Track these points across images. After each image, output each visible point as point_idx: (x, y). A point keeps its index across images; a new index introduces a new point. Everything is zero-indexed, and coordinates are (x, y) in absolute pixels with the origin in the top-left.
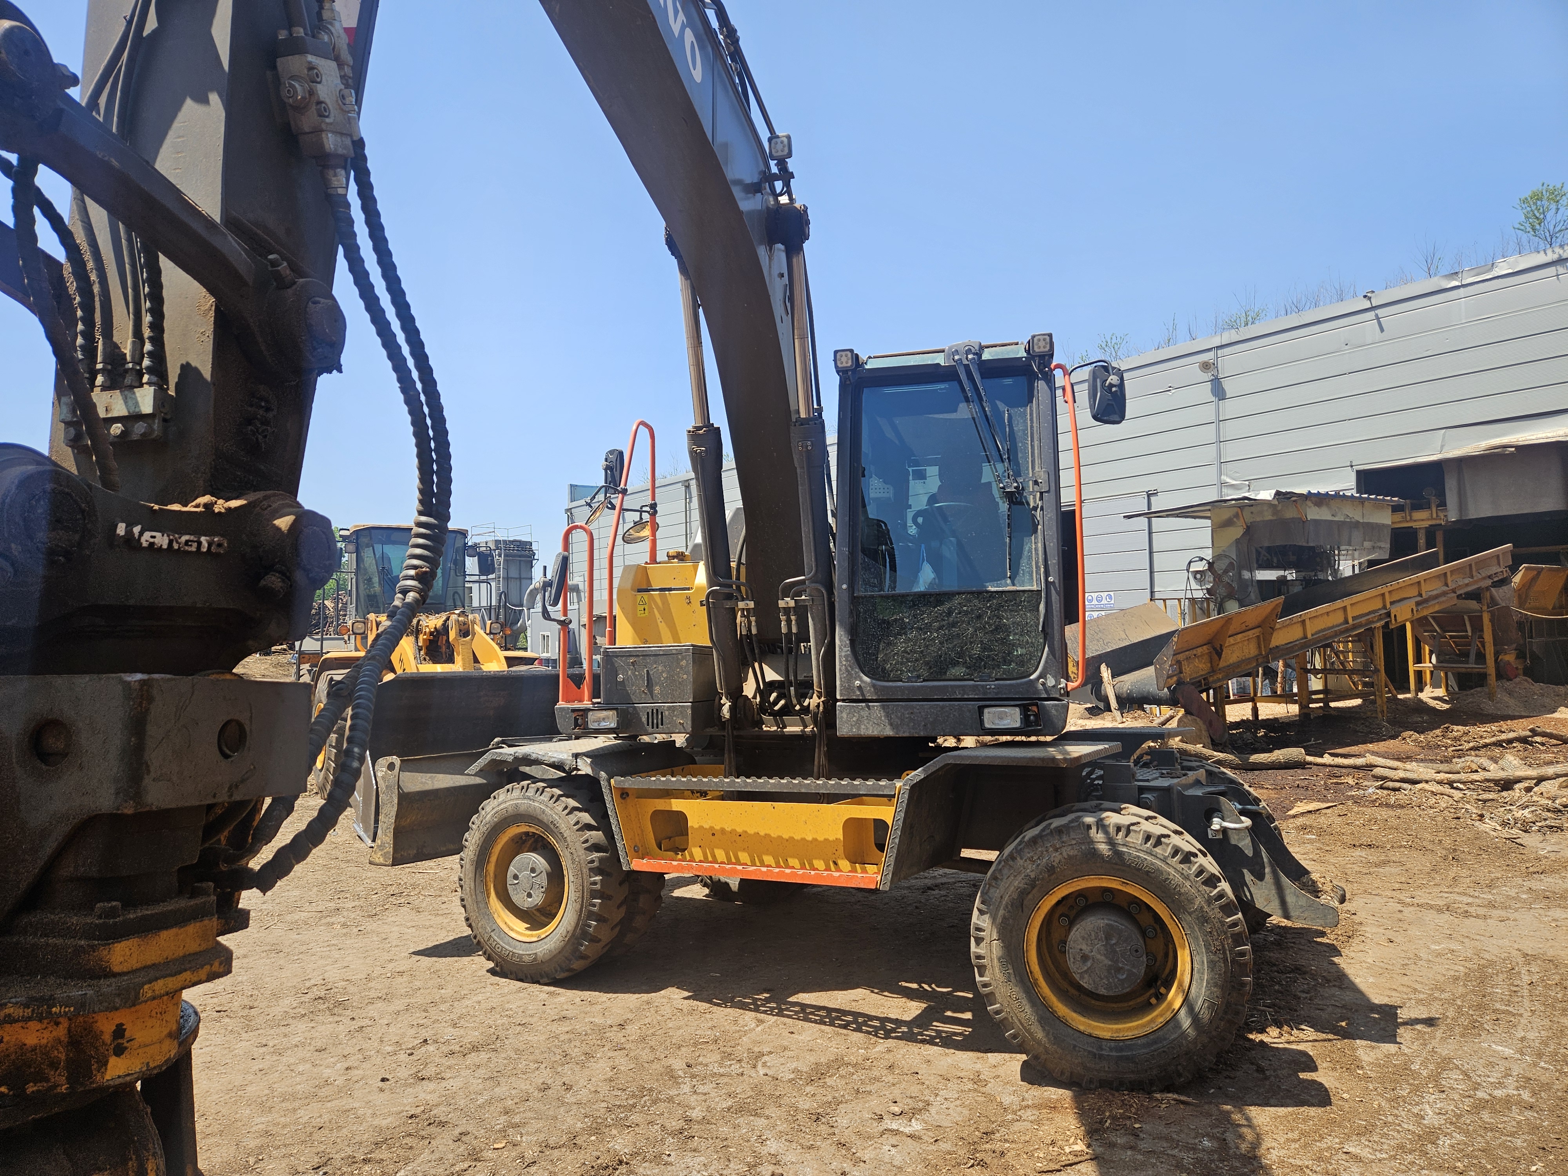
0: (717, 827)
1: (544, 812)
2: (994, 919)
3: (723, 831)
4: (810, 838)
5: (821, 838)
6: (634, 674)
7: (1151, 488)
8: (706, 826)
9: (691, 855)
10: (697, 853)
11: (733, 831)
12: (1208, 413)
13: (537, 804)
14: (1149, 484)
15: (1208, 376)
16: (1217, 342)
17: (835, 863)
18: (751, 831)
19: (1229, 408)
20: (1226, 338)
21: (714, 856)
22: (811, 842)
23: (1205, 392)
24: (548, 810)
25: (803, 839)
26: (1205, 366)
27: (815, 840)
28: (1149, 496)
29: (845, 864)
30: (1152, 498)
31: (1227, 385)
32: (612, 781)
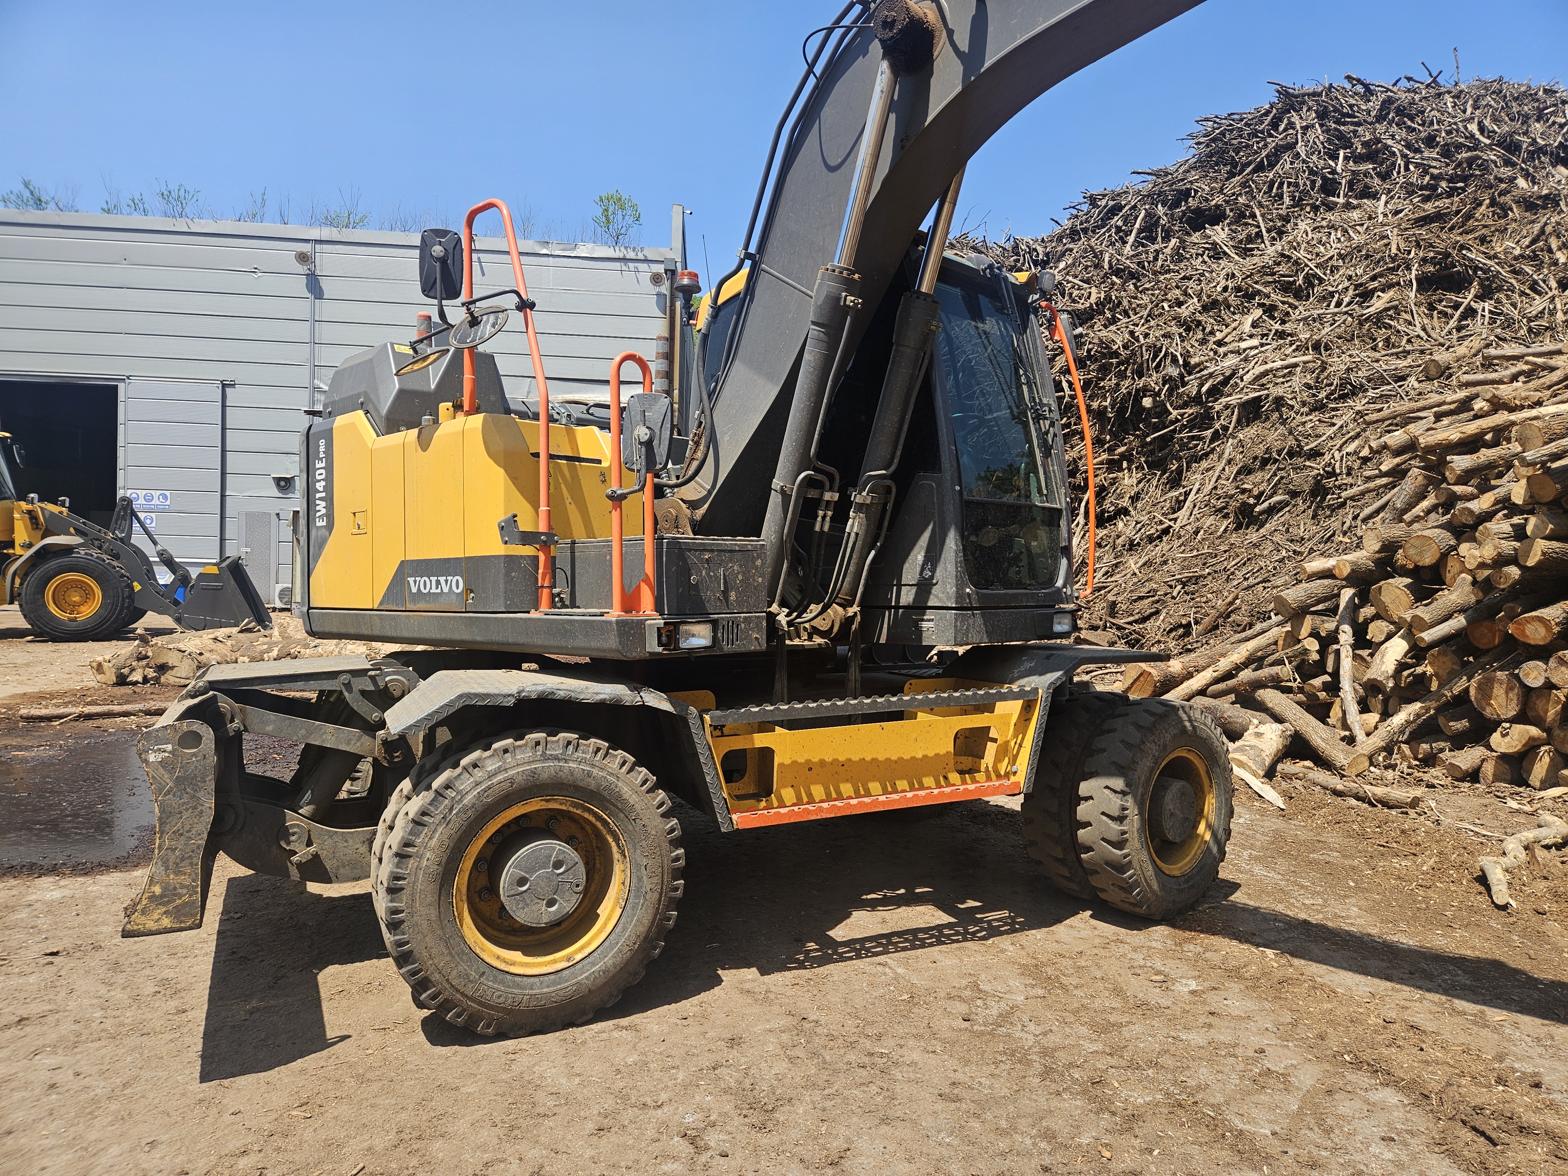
0: (815, 760)
1: (589, 774)
2: (1135, 797)
3: (822, 763)
4: (919, 756)
5: (931, 754)
6: (708, 574)
7: (228, 377)
8: (801, 760)
9: (780, 799)
10: (788, 795)
11: (836, 761)
12: (302, 308)
13: (572, 765)
14: (227, 373)
15: (303, 269)
16: (315, 233)
17: (946, 778)
18: (855, 758)
19: (326, 309)
20: (326, 233)
21: (810, 795)
22: (921, 760)
23: (300, 285)
24: (595, 771)
25: (913, 758)
26: (303, 258)
27: (925, 757)
28: (224, 386)
29: (954, 777)
30: (228, 390)
31: (324, 283)
32: (707, 718)
